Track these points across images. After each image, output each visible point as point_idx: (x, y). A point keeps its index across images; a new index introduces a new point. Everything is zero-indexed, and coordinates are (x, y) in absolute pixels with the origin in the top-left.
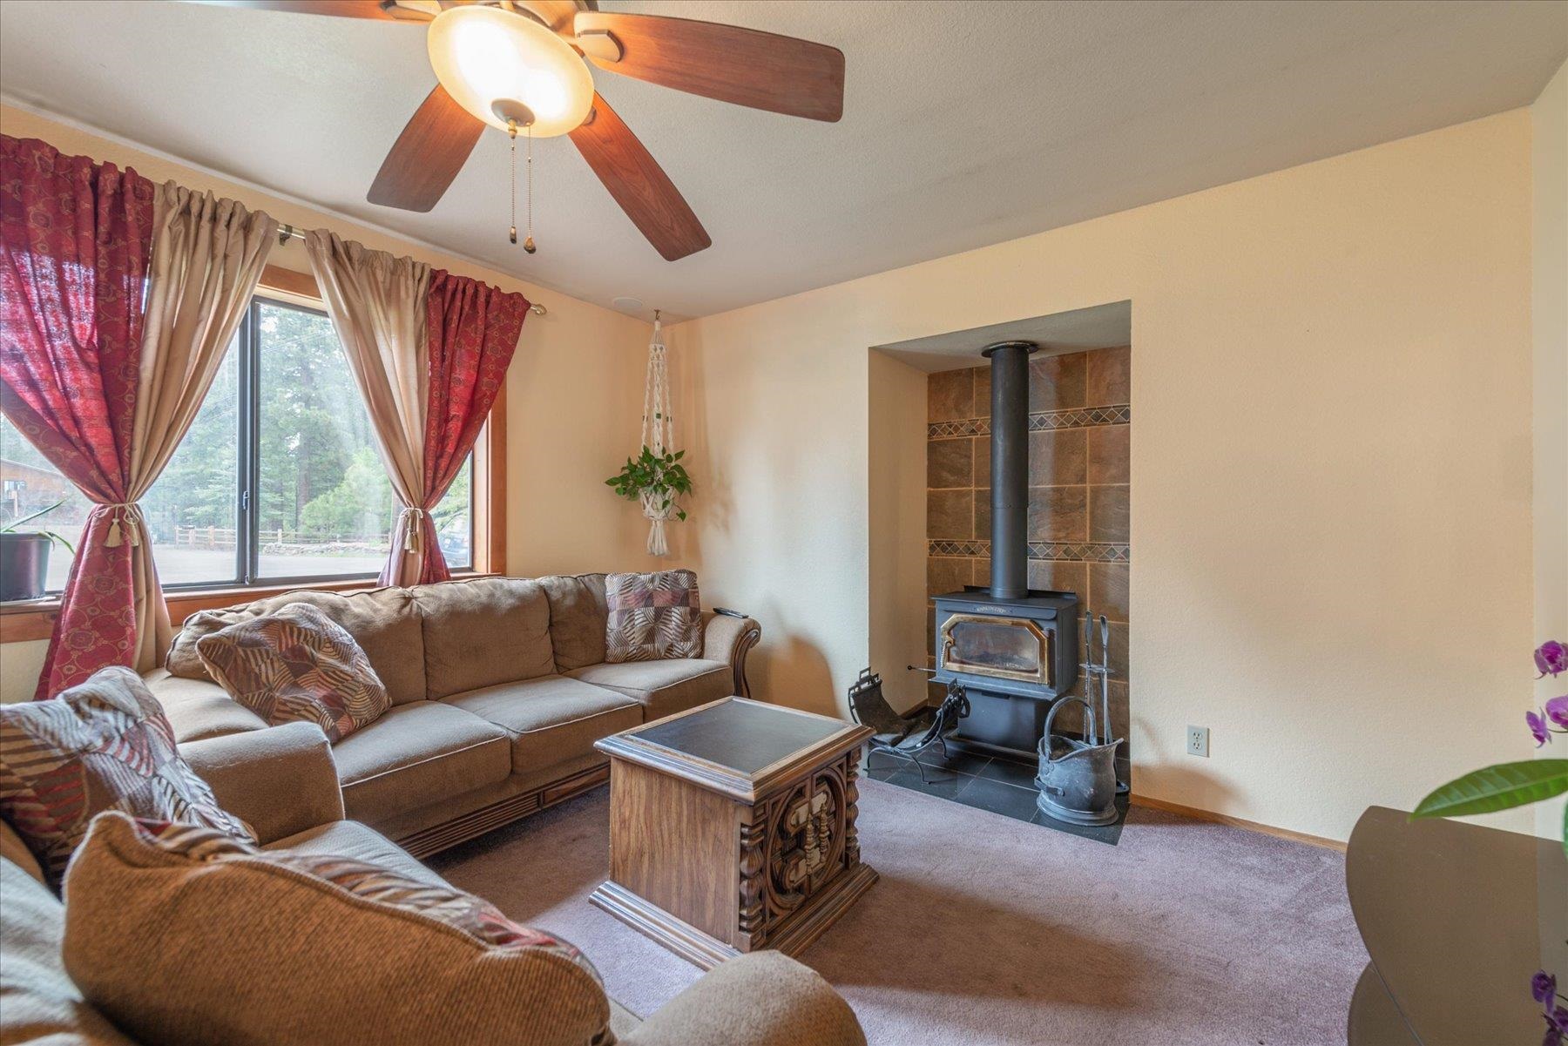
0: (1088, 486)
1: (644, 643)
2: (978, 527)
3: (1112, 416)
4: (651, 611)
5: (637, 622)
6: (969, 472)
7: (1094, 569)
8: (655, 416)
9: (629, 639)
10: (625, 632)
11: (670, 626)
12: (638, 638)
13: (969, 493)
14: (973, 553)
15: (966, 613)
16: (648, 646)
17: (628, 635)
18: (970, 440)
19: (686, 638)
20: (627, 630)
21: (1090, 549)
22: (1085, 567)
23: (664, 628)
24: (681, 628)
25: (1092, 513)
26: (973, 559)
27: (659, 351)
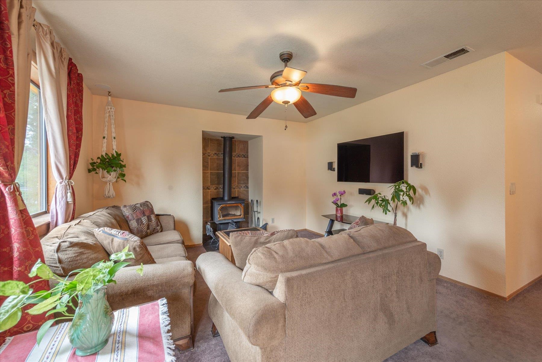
0: (237, 172)
1: (147, 230)
2: (210, 182)
3: (241, 156)
4: (146, 217)
5: (144, 223)
6: (208, 167)
7: (238, 191)
8: (113, 138)
9: (143, 229)
10: (141, 227)
11: (153, 222)
12: (145, 228)
13: (209, 172)
14: (209, 189)
15: (224, 204)
16: (148, 231)
17: (142, 228)
18: (209, 158)
19: (158, 226)
20: (142, 226)
21: (237, 186)
22: (236, 191)
23: (151, 223)
24: (155, 222)
25: (238, 178)
26: (209, 191)
27: (110, 110)
